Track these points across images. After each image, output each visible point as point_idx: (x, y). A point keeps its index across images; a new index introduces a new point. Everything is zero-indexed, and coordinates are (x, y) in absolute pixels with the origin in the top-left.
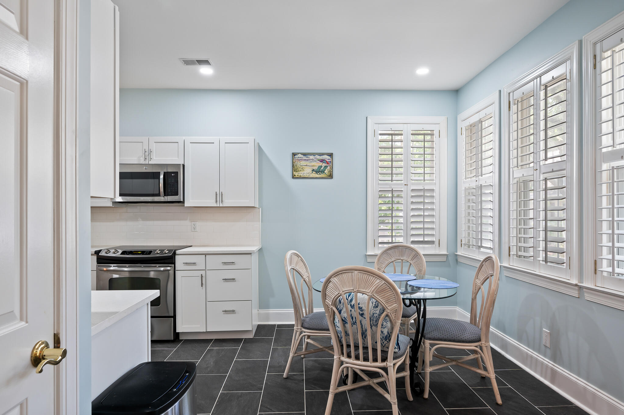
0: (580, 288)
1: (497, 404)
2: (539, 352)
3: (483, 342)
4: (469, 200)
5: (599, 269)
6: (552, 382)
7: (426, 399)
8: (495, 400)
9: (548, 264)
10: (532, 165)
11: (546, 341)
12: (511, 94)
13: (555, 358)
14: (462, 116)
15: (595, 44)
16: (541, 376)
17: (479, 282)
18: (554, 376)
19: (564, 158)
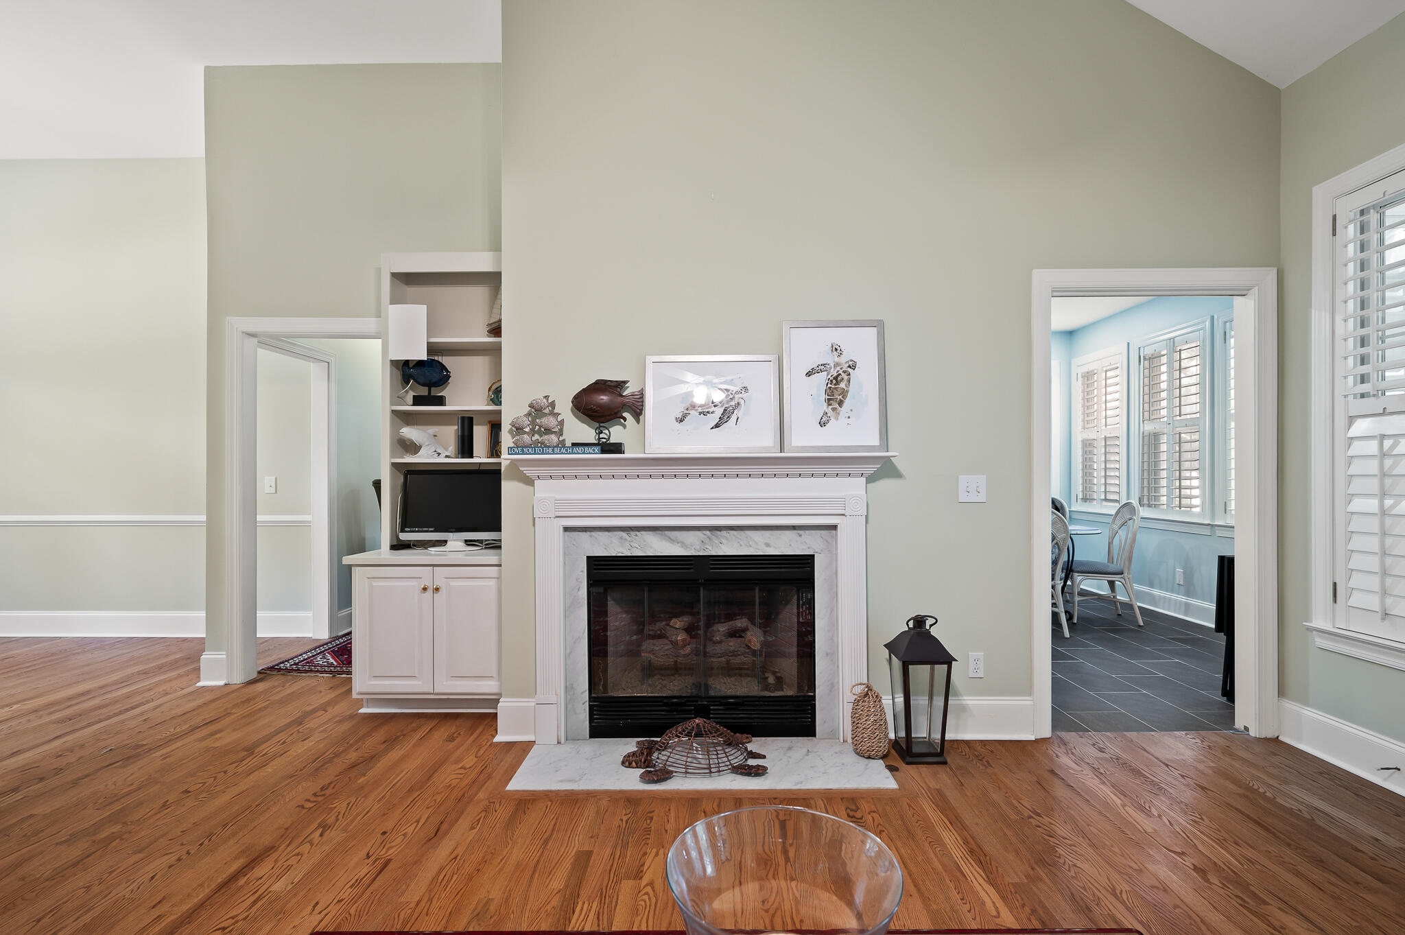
0: (1212, 526)
1: (1140, 626)
2: (1172, 591)
3: (1126, 574)
4: (1086, 452)
5: (1228, 509)
6: (1186, 615)
7: (1075, 624)
8: (1137, 622)
9: (1182, 509)
10: (1165, 419)
11: (1180, 579)
12: (1142, 349)
13: (1188, 594)
14: (1076, 361)
15: (1225, 323)
16: (1175, 613)
17: (1116, 527)
18: (1187, 608)
19: (1198, 415)
